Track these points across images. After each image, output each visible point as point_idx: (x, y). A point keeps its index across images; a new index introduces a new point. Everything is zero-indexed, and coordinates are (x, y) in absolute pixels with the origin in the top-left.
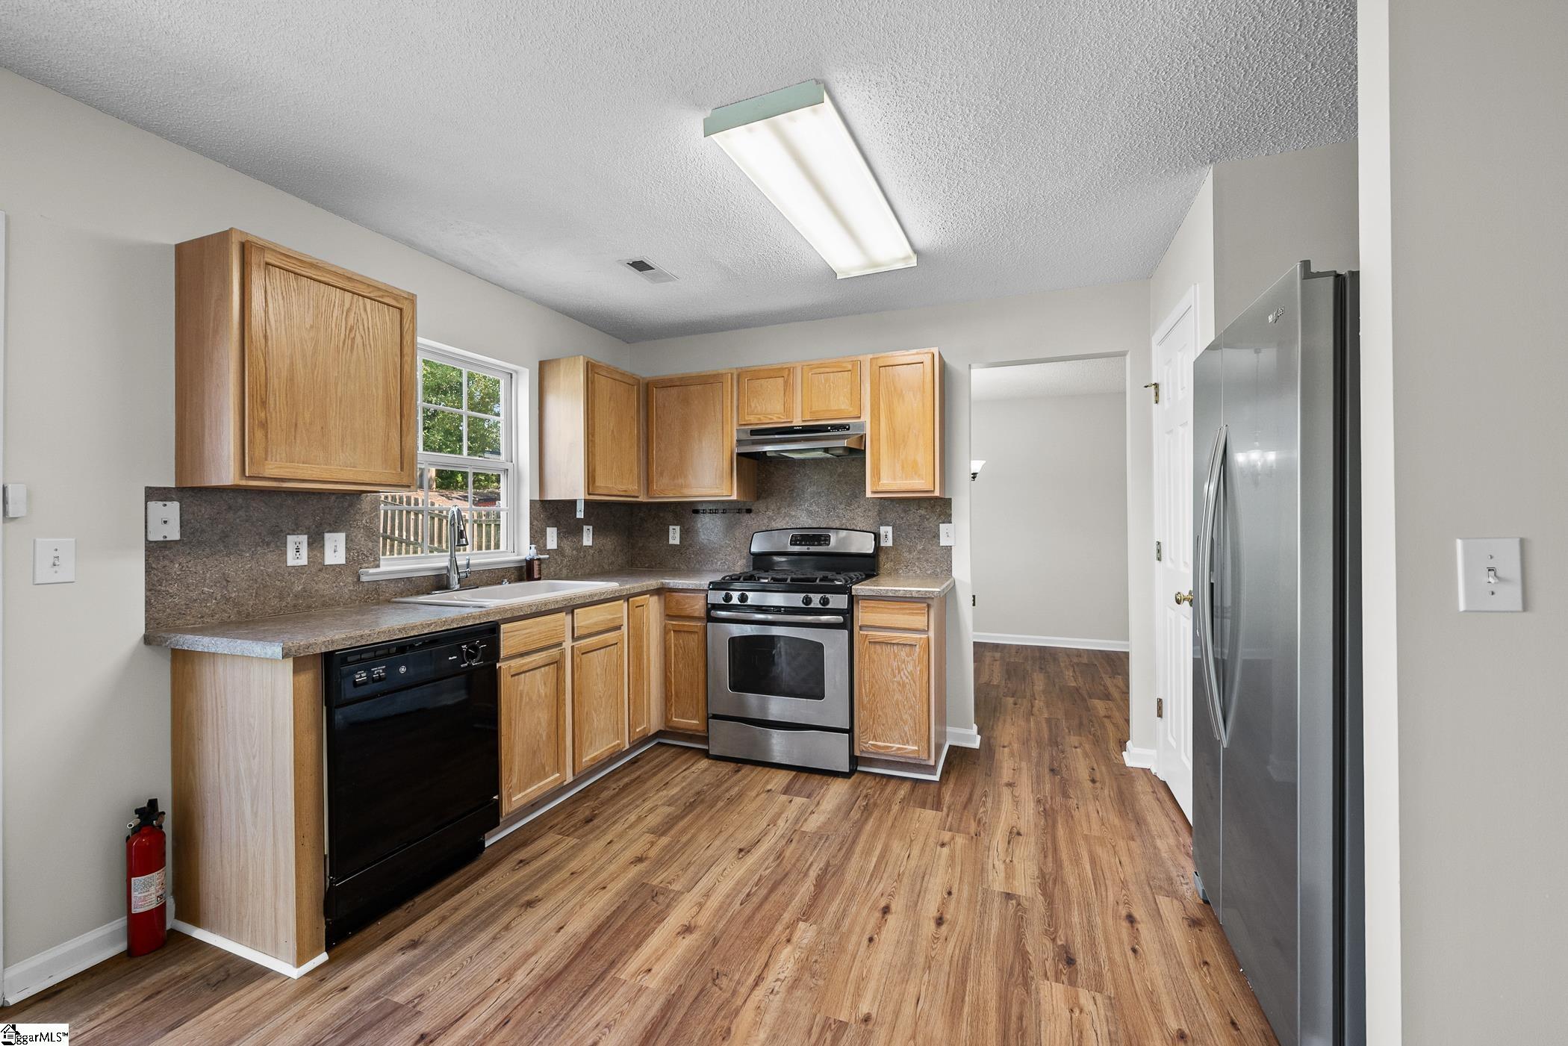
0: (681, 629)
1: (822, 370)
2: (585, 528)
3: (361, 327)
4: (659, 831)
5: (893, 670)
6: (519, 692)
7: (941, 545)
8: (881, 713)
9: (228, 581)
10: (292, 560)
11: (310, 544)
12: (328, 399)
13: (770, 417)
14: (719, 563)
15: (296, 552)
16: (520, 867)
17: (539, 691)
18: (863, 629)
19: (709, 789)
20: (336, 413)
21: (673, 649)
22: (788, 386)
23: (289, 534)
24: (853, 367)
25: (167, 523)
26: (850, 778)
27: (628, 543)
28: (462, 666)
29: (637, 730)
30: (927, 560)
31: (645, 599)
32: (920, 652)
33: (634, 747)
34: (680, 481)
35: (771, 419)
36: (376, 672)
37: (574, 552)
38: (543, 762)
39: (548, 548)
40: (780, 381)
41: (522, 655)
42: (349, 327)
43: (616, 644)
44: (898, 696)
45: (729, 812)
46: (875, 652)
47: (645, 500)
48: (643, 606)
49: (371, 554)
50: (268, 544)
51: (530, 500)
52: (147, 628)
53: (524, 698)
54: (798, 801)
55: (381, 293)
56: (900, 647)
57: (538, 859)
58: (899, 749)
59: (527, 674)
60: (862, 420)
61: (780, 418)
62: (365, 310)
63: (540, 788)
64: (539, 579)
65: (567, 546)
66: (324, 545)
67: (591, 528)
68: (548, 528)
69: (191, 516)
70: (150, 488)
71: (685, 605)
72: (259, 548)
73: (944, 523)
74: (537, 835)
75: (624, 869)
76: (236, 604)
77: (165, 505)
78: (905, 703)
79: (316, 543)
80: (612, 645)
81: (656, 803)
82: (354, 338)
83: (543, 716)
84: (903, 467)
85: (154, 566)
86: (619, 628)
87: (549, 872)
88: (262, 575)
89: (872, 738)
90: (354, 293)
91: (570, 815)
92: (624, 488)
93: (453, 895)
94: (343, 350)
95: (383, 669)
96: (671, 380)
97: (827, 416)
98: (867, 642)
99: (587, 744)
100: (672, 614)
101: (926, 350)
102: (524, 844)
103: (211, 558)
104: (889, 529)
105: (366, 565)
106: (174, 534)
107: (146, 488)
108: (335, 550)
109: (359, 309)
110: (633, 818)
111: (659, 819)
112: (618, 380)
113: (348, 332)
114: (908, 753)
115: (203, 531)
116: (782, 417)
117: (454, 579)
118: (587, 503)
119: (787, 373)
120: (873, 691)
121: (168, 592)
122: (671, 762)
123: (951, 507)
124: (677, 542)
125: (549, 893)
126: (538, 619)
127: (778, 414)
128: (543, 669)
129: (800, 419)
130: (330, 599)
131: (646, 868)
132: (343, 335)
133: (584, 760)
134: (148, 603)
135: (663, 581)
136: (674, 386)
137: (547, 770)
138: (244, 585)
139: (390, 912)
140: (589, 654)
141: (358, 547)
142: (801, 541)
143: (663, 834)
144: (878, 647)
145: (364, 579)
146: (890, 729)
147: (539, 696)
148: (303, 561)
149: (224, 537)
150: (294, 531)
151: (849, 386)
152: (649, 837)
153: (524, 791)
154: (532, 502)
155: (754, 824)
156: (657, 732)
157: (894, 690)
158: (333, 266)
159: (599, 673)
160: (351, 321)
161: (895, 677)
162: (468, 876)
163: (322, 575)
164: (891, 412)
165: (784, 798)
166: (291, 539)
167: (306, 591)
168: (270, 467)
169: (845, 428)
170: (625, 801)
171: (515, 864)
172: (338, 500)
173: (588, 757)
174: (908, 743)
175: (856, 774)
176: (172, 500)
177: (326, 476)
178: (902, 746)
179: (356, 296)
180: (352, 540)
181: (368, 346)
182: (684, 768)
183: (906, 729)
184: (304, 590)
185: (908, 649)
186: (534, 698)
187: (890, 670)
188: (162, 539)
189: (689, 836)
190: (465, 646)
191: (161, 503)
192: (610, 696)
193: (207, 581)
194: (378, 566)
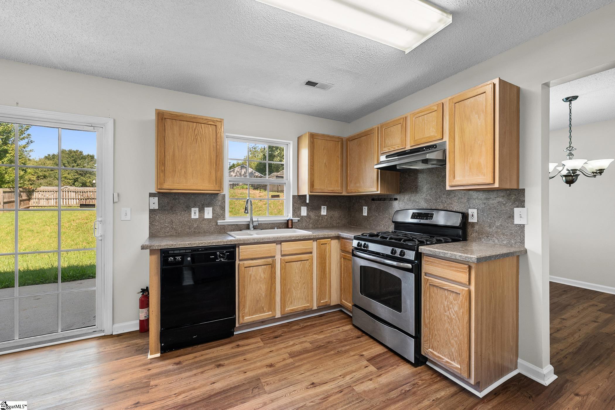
0: (347, 258)
1: (420, 114)
2: (322, 207)
3: (200, 135)
4: (292, 355)
5: (444, 307)
6: (249, 275)
7: (515, 223)
8: (437, 333)
9: (173, 222)
10: (193, 217)
11: (199, 211)
12: (187, 161)
13: (394, 147)
14: (383, 226)
15: (195, 214)
16: (235, 348)
17: (260, 275)
18: (427, 275)
19: (336, 342)
20: (190, 165)
21: (343, 266)
22: (404, 129)
23: (192, 208)
24: (437, 108)
25: (155, 203)
26: (416, 367)
27: (349, 214)
28: (217, 260)
29: (322, 302)
30: (503, 234)
31: (327, 241)
32: (462, 299)
33: (319, 309)
34: (358, 185)
35: (394, 148)
36: (177, 258)
37: (316, 217)
38: (263, 306)
39: (302, 215)
40: (400, 126)
41: (252, 259)
42: (195, 135)
43: (308, 260)
44: (447, 325)
45: (331, 359)
46: (433, 292)
47: (346, 194)
48: (326, 244)
49: (222, 215)
50: (185, 211)
51: (293, 195)
52: (149, 235)
53: (252, 278)
54: (372, 368)
55: (206, 121)
56: (449, 292)
57: (243, 347)
58: (447, 362)
59: (254, 267)
60: (444, 140)
61: (398, 147)
62: (202, 128)
63: (259, 316)
64: (292, 228)
65: (312, 215)
66: (204, 212)
67: (326, 207)
68: (302, 207)
69: (162, 202)
70: (150, 193)
71: (346, 246)
72: (182, 212)
73: (518, 207)
74: (254, 336)
75: (262, 367)
76: (175, 230)
77: (154, 198)
78: (453, 332)
79: (201, 211)
80: (306, 260)
81: (307, 340)
82: (197, 138)
83: (263, 287)
84: (470, 168)
85: (151, 216)
86: (311, 253)
87: (239, 355)
88: (183, 221)
89: (431, 347)
90: (197, 123)
91: (274, 332)
92: (332, 189)
93: (207, 349)
94: (193, 143)
95: (180, 258)
96: (354, 136)
97: (423, 141)
98: (428, 284)
99: (289, 302)
100: (343, 250)
101: (489, 82)
102: (247, 338)
103: (167, 215)
104: (475, 211)
105: (220, 219)
106: (157, 207)
107: (149, 193)
108: (208, 213)
109: (199, 128)
110: (291, 343)
111: (300, 348)
112: (328, 140)
113: (195, 136)
114: (454, 367)
115: (165, 206)
116: (399, 146)
117: (251, 226)
118: (310, 196)
119: (402, 121)
120: (432, 317)
121: (155, 225)
122: (336, 321)
123: (524, 195)
124: (366, 215)
125: (228, 365)
126: (261, 245)
127: (398, 145)
128: (263, 266)
129: (409, 146)
130: (206, 230)
131: (268, 371)
132: (193, 138)
133: (286, 309)
134: (150, 228)
135: (339, 233)
136: (356, 139)
137: (264, 310)
138: (178, 224)
139: (188, 347)
140: (291, 263)
141: (217, 213)
142: (417, 216)
143: (292, 357)
144: (435, 288)
145: (218, 224)
146: (443, 346)
147: (261, 277)
148: (197, 217)
149: (172, 208)
150: (194, 207)
151: (436, 121)
152: (287, 355)
153: (252, 316)
154: (294, 196)
155: (335, 372)
156: (337, 305)
157: (445, 321)
158: (190, 114)
159: (297, 272)
160: (196, 133)
161: (446, 312)
162: (218, 344)
163: (204, 222)
164: (462, 131)
165: (365, 363)
166: (193, 209)
167: (198, 227)
168: (165, 185)
169: (433, 147)
170: (297, 334)
171: (236, 345)
172: (210, 196)
173: (289, 309)
174: (454, 360)
175: (423, 366)
176: (156, 197)
177: (186, 188)
178: (449, 361)
179: (198, 124)
180: (215, 210)
181: (203, 141)
182: (337, 326)
183: (453, 350)
184: (197, 226)
185: (454, 295)
186: (258, 278)
187: (442, 306)
188: (153, 209)
189: (300, 364)
190: (218, 253)
191: (153, 198)
192: (304, 283)
193: (167, 222)
194: (224, 220)
